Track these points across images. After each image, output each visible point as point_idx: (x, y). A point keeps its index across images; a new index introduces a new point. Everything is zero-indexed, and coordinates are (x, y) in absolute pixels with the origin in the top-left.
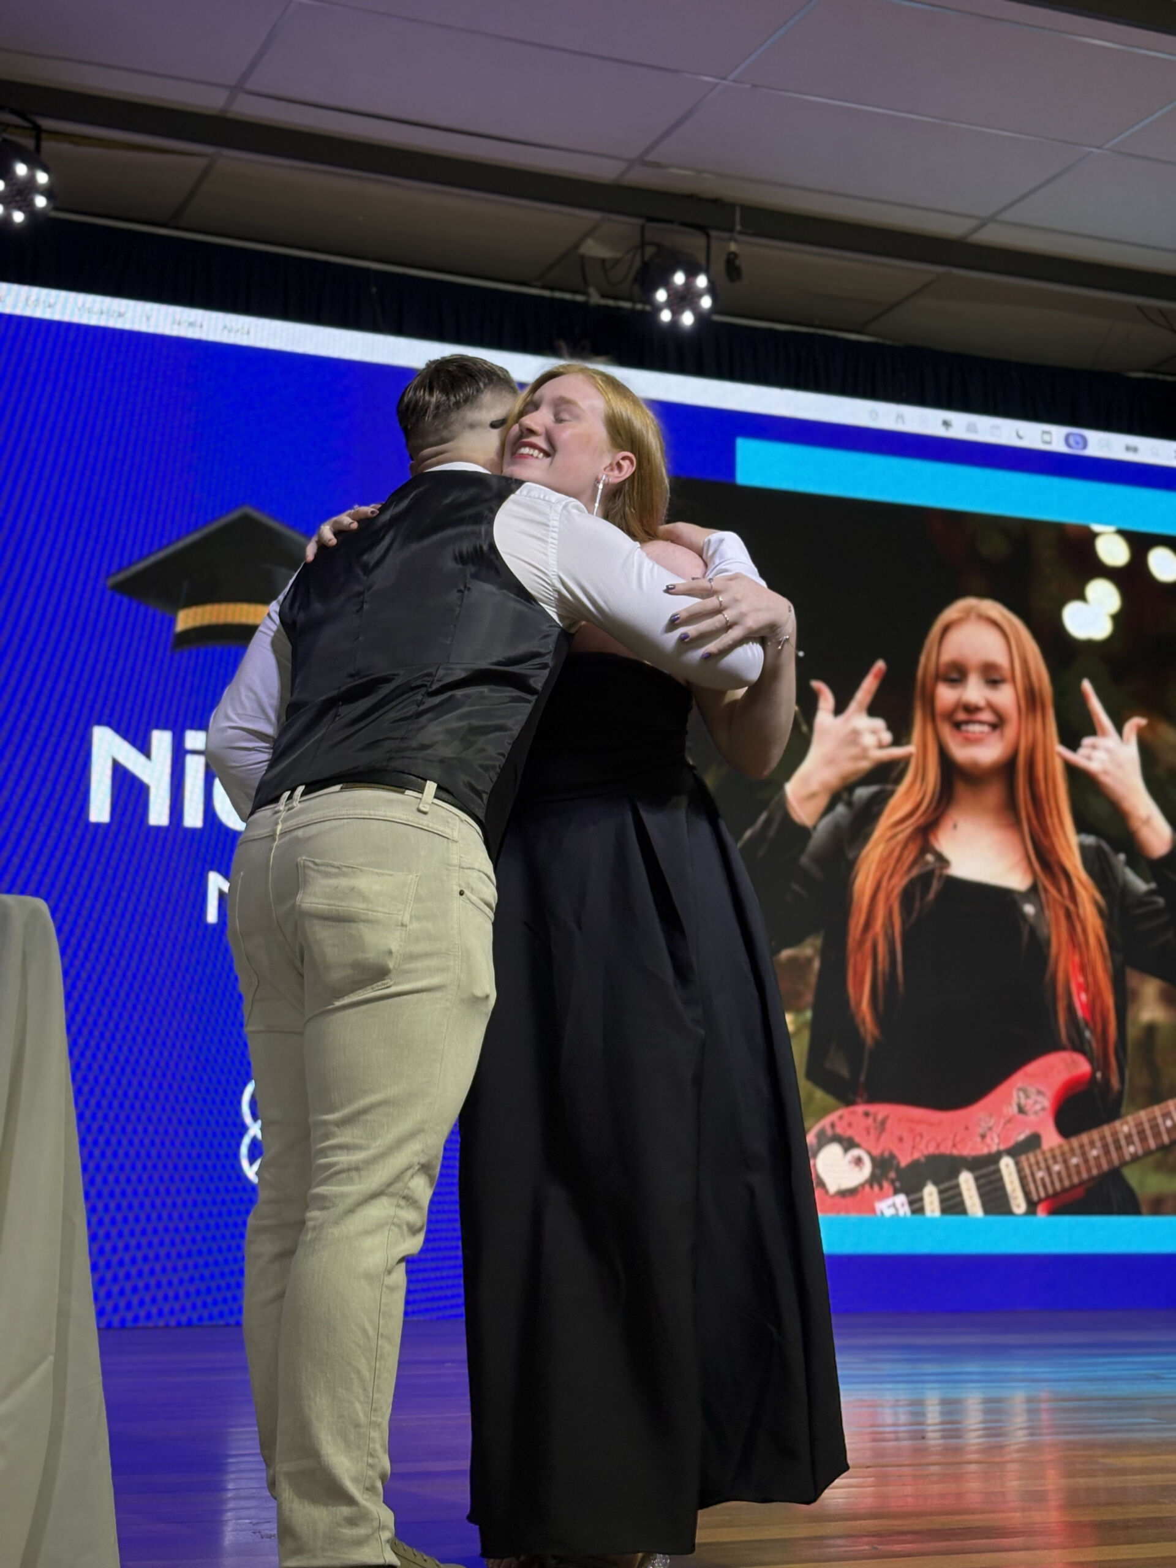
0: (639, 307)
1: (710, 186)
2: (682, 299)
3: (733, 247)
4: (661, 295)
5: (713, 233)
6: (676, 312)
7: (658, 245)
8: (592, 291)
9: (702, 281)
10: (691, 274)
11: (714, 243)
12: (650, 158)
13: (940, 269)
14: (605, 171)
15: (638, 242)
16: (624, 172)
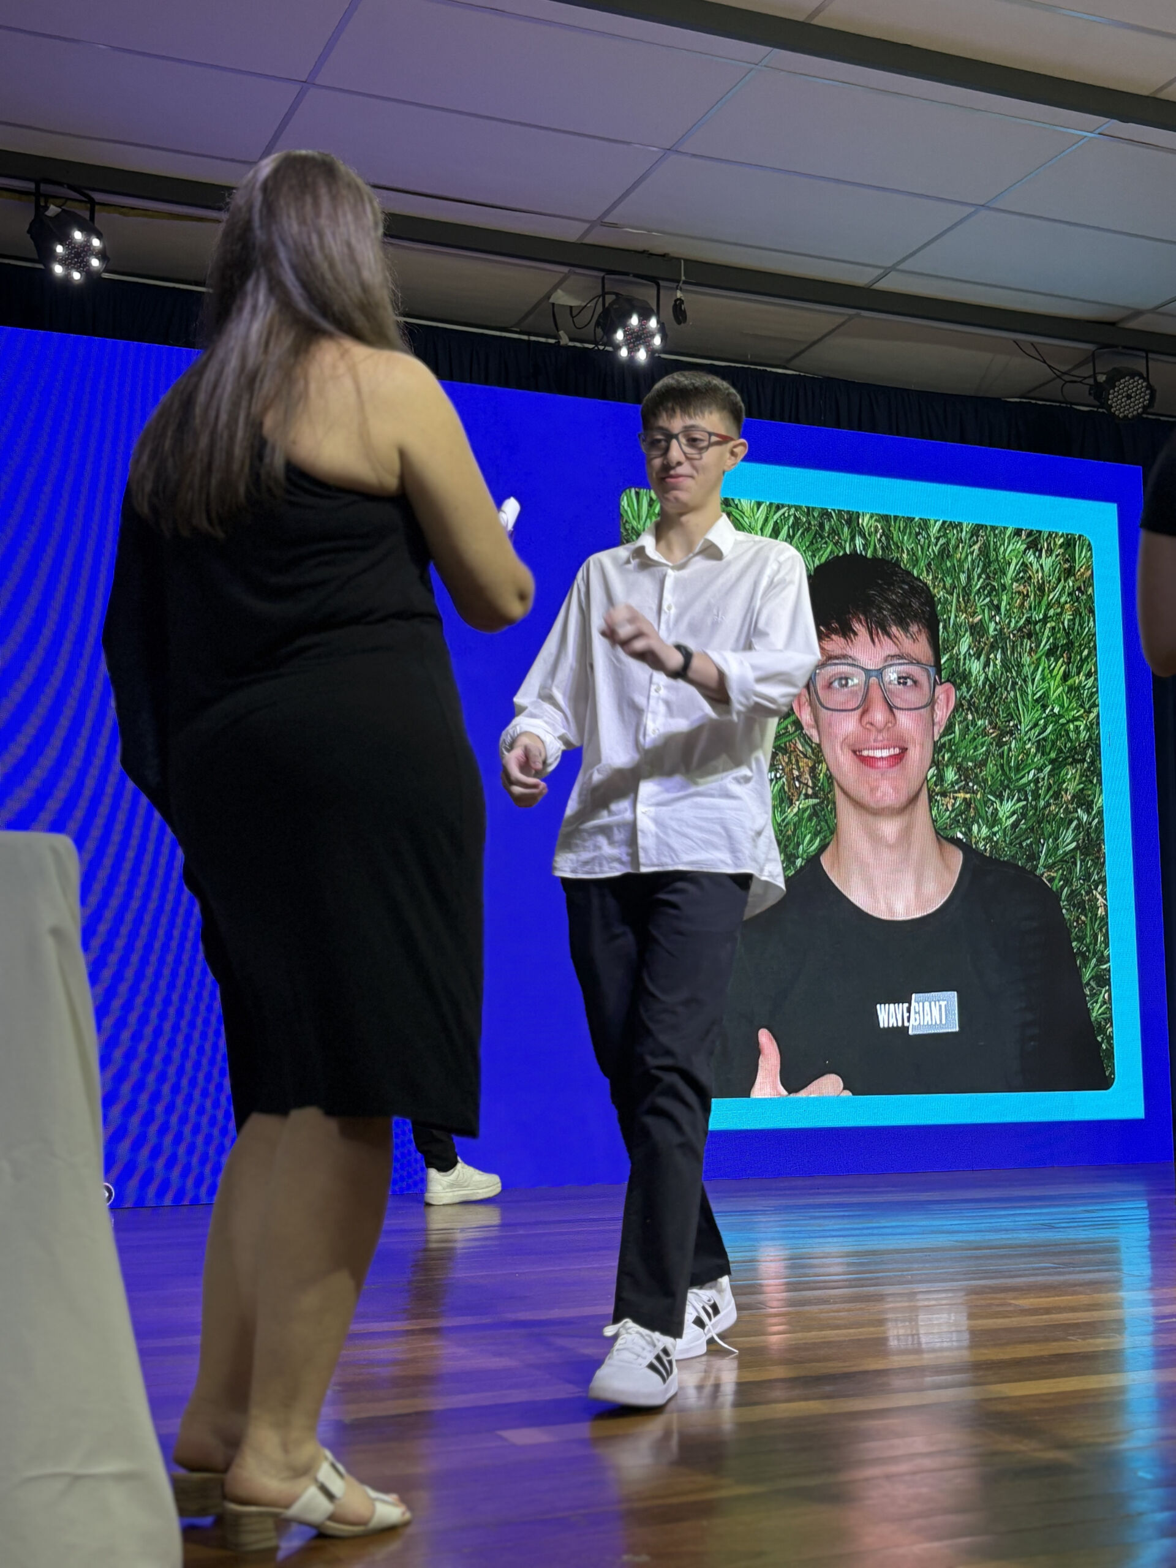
0: (601, 347)
1: (660, 245)
2: (637, 338)
3: (679, 294)
4: (620, 335)
5: (662, 283)
6: (630, 351)
7: (617, 294)
8: (561, 333)
9: (653, 323)
10: (644, 317)
11: (662, 292)
12: (606, 220)
13: (851, 312)
14: (571, 232)
15: (600, 292)
16: (587, 232)
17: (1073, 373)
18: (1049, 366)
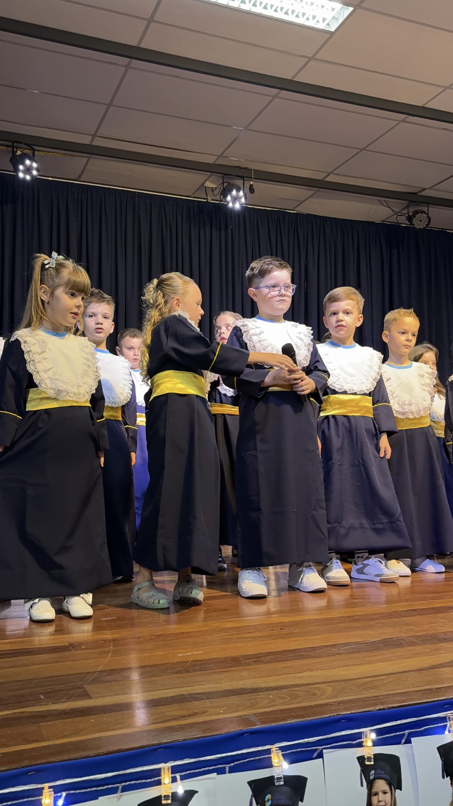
0: (223, 203)
1: (244, 164)
2: (235, 199)
3: (252, 183)
4: (229, 198)
5: (245, 179)
6: (233, 203)
7: (229, 183)
8: (208, 197)
9: (241, 193)
10: (238, 190)
11: (245, 182)
12: (224, 155)
13: (317, 189)
14: (210, 160)
15: (222, 182)
16: (217, 159)
17: (401, 212)
18: (392, 209)
